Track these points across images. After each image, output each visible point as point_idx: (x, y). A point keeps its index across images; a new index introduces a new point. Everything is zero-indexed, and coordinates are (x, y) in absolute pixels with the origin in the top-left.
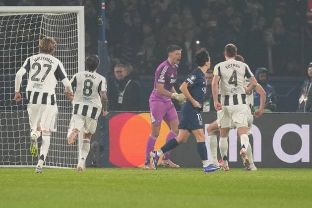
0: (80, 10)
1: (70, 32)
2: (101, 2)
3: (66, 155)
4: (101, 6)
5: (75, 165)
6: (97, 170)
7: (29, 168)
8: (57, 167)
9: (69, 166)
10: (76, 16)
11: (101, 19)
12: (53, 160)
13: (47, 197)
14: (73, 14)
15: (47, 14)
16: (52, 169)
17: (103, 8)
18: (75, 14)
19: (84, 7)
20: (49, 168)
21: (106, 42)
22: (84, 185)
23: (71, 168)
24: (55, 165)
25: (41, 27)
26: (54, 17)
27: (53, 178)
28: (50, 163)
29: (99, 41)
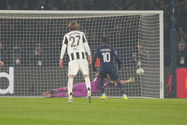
0: (161, 13)
1: (156, 25)
2: (172, 9)
3: (153, 91)
4: (172, 10)
5: (158, 96)
6: (170, 99)
7: (133, 98)
8: (148, 98)
9: (155, 97)
10: (159, 16)
11: (172, 18)
12: (146, 94)
13: (143, 114)
14: (157, 15)
15: (143, 15)
16: (146, 98)
17: (174, 11)
18: (158, 15)
19: (163, 11)
20: (144, 98)
21: (175, 30)
22: (163, 107)
23: (156, 98)
24: (147, 97)
25: (140, 22)
26: (147, 16)
27: (146, 103)
28: (144, 95)
29: (171, 30)
